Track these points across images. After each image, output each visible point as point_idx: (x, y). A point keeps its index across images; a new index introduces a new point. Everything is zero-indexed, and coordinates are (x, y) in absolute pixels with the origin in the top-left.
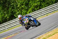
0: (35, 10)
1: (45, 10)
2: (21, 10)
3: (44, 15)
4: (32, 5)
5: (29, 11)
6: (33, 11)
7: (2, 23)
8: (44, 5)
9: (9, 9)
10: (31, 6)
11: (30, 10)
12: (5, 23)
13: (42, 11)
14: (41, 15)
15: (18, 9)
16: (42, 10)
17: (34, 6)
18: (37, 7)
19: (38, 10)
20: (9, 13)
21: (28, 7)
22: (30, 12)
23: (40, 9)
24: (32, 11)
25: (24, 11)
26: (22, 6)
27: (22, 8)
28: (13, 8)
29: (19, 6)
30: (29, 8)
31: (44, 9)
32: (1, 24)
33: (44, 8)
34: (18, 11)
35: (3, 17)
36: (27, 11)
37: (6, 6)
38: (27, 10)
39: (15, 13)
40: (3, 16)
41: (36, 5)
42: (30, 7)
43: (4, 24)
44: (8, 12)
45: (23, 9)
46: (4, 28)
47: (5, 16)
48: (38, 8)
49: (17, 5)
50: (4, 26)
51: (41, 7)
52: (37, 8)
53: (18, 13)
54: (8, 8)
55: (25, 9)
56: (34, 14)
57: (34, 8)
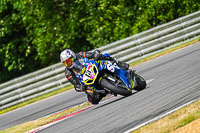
0: (159, 22)
1: (193, 20)
2: (110, 21)
3: (190, 37)
4: (149, 3)
5: (140, 24)
6: (152, 26)
7: (47, 65)
8: (191, 5)
9: (69, 17)
10: (146, 8)
11: (142, 20)
12: (55, 65)
13: (183, 24)
14: (181, 37)
15: (101, 19)
16: (183, 21)
17: (154, 7)
18: (164, 9)
19: (168, 21)
20: (70, 32)
21: (135, 11)
22: (143, 26)
23: (176, 16)
24: (148, 23)
25: (120, 25)
26: (115, 8)
27: (115, 15)
28: (83, 14)
29: (102, 7)
30: (137, 13)
31: (192, 18)
32: (43, 67)
33: (190, 13)
34: (101, 24)
35: (49, 45)
36: (132, 25)
37: (57, 8)
38: (132, 20)
39: (90, 30)
40: (48, 40)
41: (164, 5)
42: (141, 11)
43: (51, 70)
44: (67, 26)
45: (118, 16)
46: (51, 81)
47: (55, 40)
48: (170, 13)
49: (97, 5)
50: (52, 76)
51: (179, 10)
52: (165, 13)
53: (100, 32)
54: (67, 12)
55: (126, 19)
56: (155, 35)
57: (156, 15)
